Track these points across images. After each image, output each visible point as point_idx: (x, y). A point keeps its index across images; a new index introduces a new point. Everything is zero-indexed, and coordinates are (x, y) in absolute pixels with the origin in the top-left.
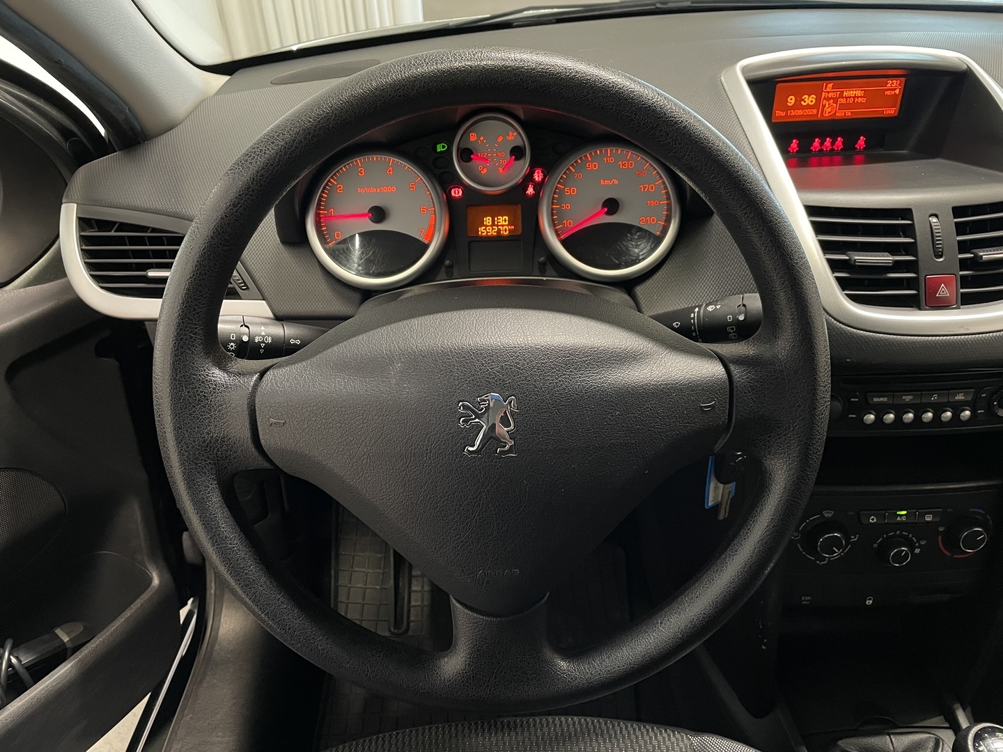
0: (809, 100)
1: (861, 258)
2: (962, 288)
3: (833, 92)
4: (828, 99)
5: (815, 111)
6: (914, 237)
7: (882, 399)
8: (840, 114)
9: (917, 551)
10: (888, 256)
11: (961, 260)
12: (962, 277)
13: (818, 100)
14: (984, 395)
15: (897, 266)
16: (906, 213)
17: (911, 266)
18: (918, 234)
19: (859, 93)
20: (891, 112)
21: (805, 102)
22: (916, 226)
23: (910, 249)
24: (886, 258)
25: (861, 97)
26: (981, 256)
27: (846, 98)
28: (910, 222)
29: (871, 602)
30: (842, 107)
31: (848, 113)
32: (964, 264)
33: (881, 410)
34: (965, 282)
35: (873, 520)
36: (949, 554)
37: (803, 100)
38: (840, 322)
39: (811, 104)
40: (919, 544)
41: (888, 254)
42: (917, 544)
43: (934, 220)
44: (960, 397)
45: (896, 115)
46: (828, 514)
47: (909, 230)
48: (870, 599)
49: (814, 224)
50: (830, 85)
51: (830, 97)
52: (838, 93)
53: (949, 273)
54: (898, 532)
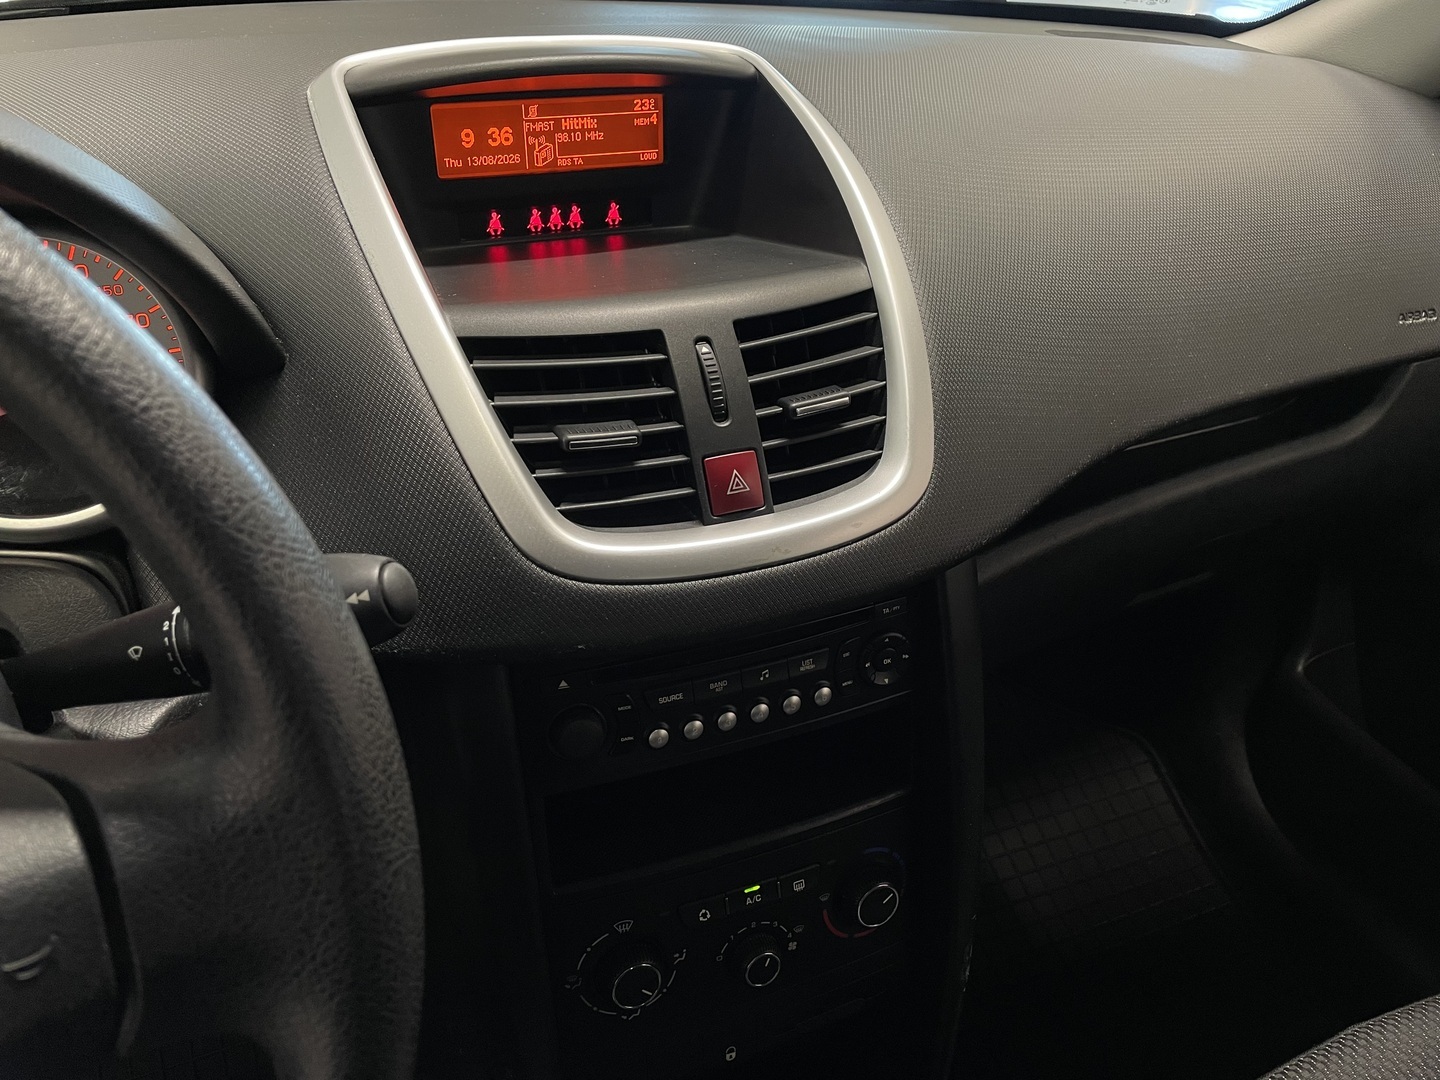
0: (501, 136)
1: (578, 435)
2: (770, 472)
3: (543, 121)
4: (536, 134)
5: (516, 158)
6: (672, 384)
7: (674, 697)
8: (564, 162)
9: (793, 946)
10: (629, 428)
11: (761, 419)
12: (767, 450)
13: (518, 134)
14: (847, 654)
15: (650, 445)
16: (651, 339)
17: (675, 442)
18: (678, 379)
19: (589, 122)
20: (651, 155)
21: (494, 140)
22: (674, 364)
23: (669, 408)
24: (625, 432)
25: (595, 130)
26: (795, 409)
27: (569, 132)
28: (662, 357)
29: (734, 1055)
30: (565, 149)
31: (578, 160)
32: (768, 427)
33: (676, 720)
34: (774, 459)
35: (705, 916)
36: (845, 936)
37: (491, 136)
38: (553, 572)
39: (505, 143)
40: (793, 933)
41: (630, 422)
42: (790, 935)
43: (704, 349)
44: (808, 666)
45: (661, 161)
46: (624, 927)
47: (662, 373)
48: (731, 1051)
49: (481, 376)
50: (533, 109)
51: (538, 130)
52: (552, 123)
53: (744, 447)
54: (754, 924)
